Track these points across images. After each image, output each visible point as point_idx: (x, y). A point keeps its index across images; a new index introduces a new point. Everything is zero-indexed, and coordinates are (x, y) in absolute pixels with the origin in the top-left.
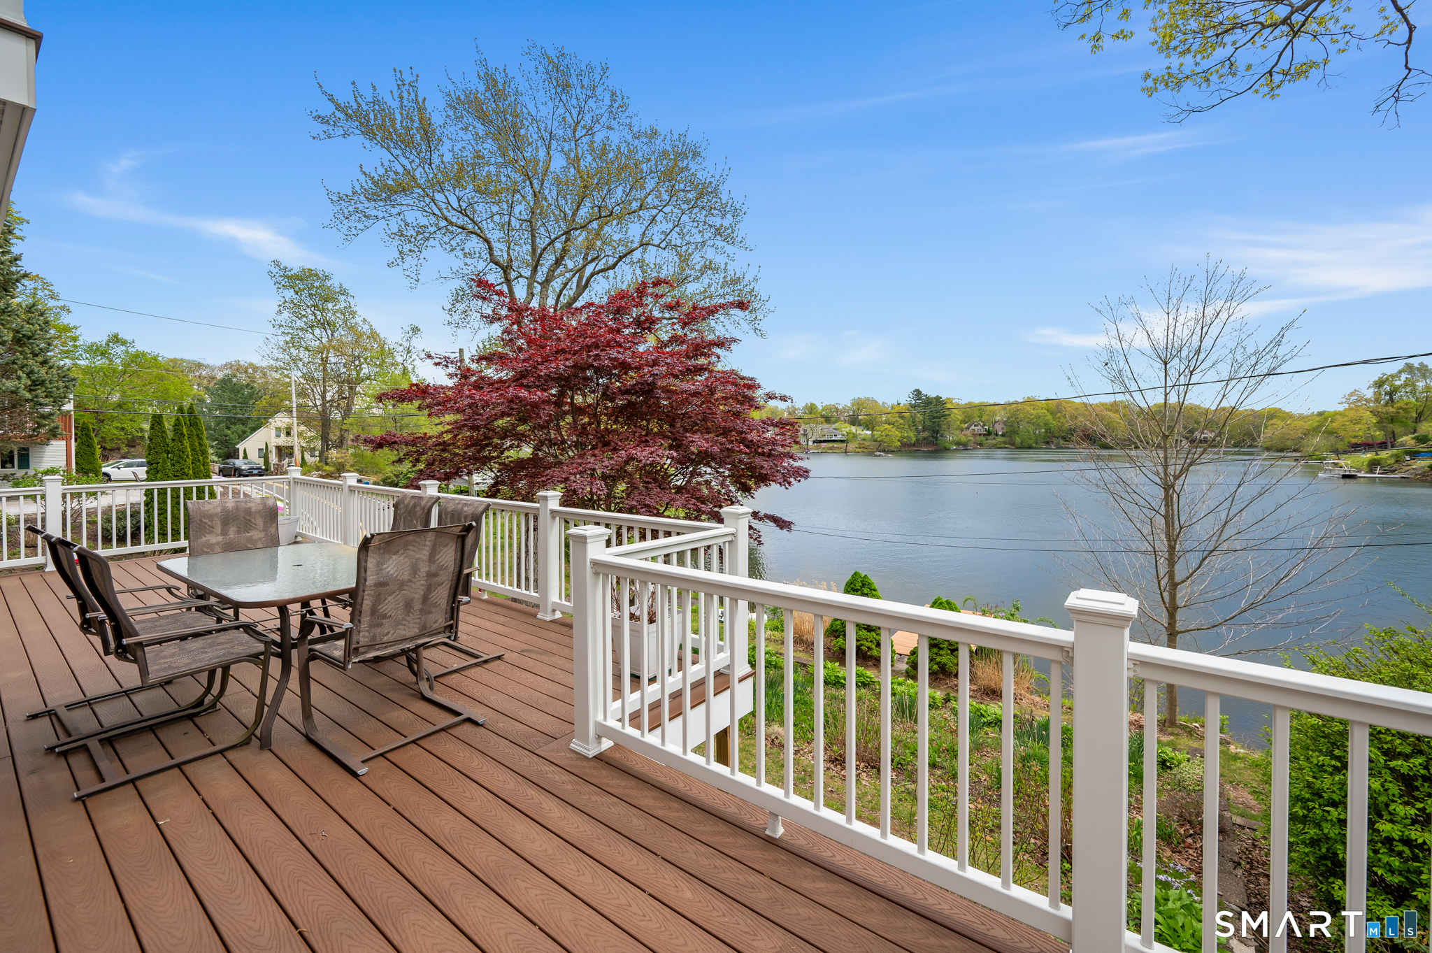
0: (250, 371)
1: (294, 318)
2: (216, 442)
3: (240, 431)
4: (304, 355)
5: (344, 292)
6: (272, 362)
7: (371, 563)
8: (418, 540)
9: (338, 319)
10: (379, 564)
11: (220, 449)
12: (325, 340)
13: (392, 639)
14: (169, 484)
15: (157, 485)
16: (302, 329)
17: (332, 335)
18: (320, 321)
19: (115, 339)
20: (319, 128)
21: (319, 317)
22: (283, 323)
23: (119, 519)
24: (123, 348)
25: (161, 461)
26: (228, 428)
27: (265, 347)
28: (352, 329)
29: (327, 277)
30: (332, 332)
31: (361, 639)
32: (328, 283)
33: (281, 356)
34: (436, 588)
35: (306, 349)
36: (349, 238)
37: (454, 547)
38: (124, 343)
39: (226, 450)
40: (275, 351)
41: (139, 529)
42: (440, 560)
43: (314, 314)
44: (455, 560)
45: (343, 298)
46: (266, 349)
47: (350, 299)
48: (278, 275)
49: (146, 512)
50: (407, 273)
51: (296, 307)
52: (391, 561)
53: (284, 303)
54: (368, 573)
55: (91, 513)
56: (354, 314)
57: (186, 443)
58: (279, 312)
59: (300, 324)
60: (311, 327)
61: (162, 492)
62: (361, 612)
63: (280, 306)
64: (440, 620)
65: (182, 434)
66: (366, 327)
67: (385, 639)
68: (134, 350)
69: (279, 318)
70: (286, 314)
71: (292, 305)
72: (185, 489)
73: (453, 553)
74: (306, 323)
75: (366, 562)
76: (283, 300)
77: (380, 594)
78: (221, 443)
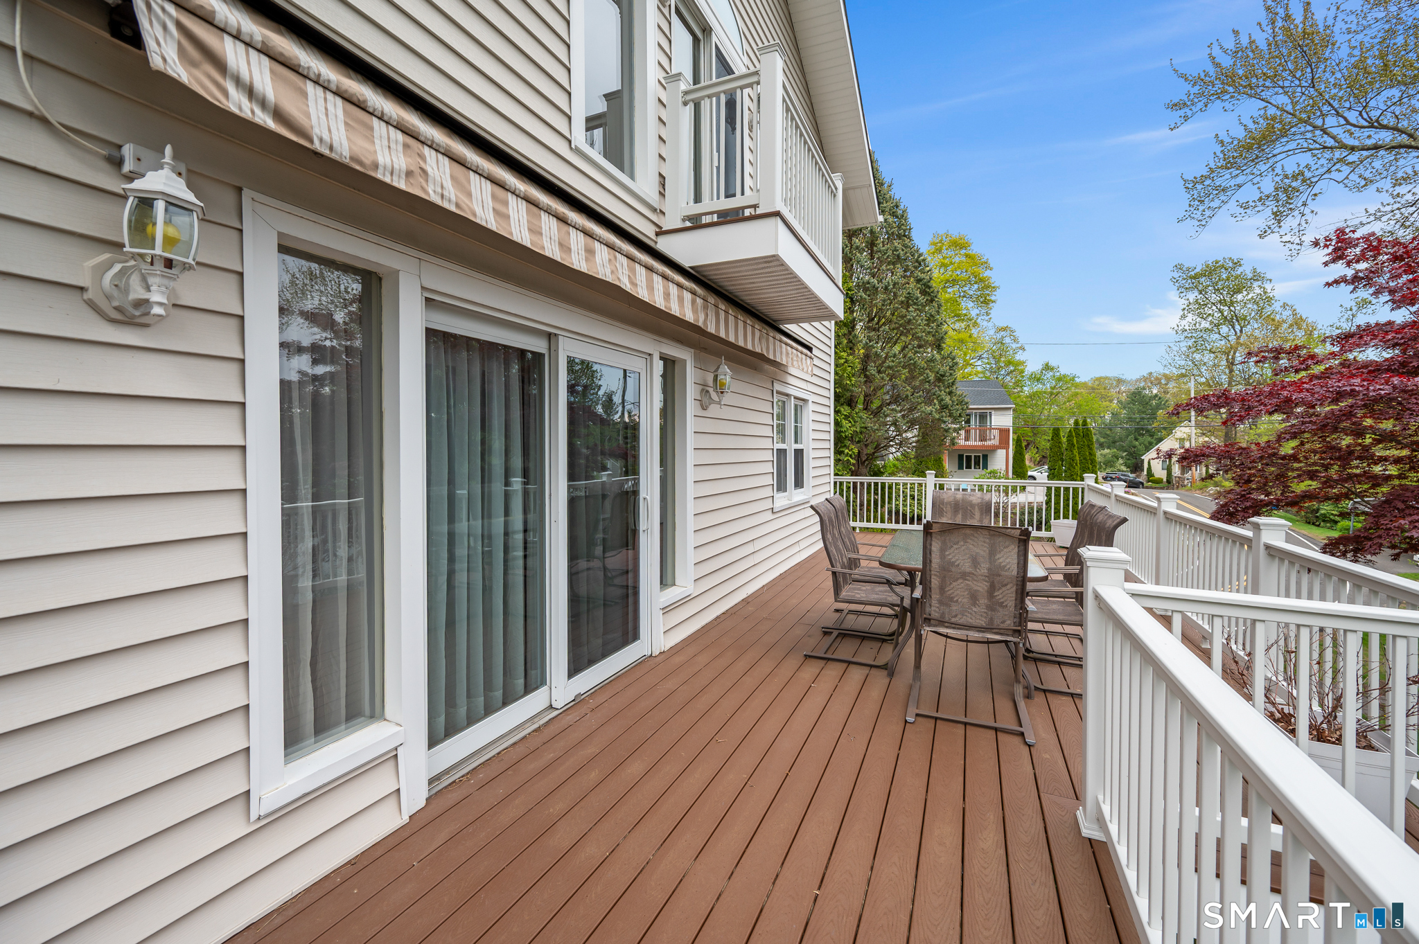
0: (1163, 382)
1: (1199, 319)
2: (1125, 454)
3: (1146, 443)
4: (1208, 357)
5: (1257, 277)
6: (1174, 370)
7: (936, 546)
8: (976, 535)
9: (1249, 310)
10: (942, 550)
11: (1128, 459)
12: (1232, 338)
13: (961, 621)
14: (1062, 484)
15: (1055, 483)
16: (1206, 330)
17: (1241, 331)
18: (1226, 318)
19: (1047, 367)
20: (1176, 115)
21: (1225, 314)
22: (1187, 328)
23: (1029, 513)
24: (1051, 374)
25: (1057, 467)
26: (1136, 439)
27: (1167, 356)
28: (1270, 319)
29: (1237, 264)
30: (1241, 328)
31: (933, 613)
32: (1239, 271)
33: (1183, 363)
34: (1000, 588)
35: (1211, 351)
36: (1203, 223)
37: (1016, 550)
38: (1052, 369)
39: (1134, 461)
40: (1177, 358)
41: (1041, 523)
42: (1001, 560)
43: (1220, 311)
44: (1018, 563)
45: (1256, 284)
46: (1168, 358)
47: (1268, 287)
48: (1181, 279)
49: (1046, 510)
50: (1285, 239)
51: (1199, 308)
52: (952, 549)
53: (1188, 306)
54: (933, 555)
55: (1014, 506)
56: (1269, 300)
57: (1076, 452)
58: (1183, 317)
59: (1205, 324)
60: (1217, 326)
61: (1058, 489)
62: (930, 588)
63: (1184, 309)
64: (1008, 622)
65: (1073, 444)
66: (1288, 313)
67: (953, 620)
68: (1058, 374)
69: (1184, 322)
70: (1190, 317)
71: (1197, 306)
72: (1074, 489)
73: (1015, 556)
74: (1211, 322)
75: (931, 545)
76: (1187, 302)
77: (945, 577)
78: (1130, 454)
